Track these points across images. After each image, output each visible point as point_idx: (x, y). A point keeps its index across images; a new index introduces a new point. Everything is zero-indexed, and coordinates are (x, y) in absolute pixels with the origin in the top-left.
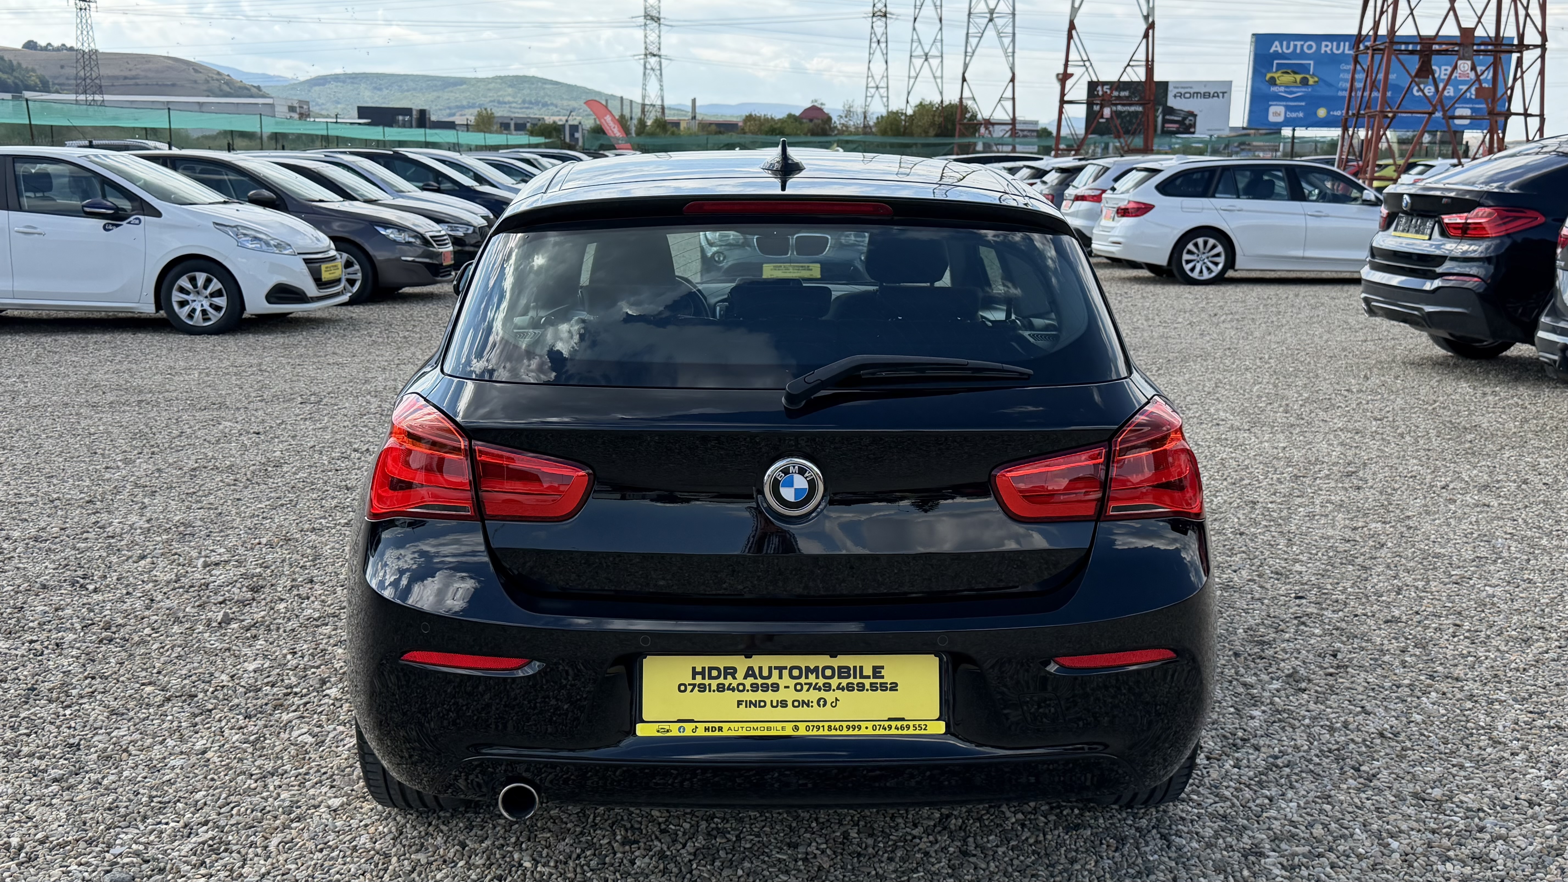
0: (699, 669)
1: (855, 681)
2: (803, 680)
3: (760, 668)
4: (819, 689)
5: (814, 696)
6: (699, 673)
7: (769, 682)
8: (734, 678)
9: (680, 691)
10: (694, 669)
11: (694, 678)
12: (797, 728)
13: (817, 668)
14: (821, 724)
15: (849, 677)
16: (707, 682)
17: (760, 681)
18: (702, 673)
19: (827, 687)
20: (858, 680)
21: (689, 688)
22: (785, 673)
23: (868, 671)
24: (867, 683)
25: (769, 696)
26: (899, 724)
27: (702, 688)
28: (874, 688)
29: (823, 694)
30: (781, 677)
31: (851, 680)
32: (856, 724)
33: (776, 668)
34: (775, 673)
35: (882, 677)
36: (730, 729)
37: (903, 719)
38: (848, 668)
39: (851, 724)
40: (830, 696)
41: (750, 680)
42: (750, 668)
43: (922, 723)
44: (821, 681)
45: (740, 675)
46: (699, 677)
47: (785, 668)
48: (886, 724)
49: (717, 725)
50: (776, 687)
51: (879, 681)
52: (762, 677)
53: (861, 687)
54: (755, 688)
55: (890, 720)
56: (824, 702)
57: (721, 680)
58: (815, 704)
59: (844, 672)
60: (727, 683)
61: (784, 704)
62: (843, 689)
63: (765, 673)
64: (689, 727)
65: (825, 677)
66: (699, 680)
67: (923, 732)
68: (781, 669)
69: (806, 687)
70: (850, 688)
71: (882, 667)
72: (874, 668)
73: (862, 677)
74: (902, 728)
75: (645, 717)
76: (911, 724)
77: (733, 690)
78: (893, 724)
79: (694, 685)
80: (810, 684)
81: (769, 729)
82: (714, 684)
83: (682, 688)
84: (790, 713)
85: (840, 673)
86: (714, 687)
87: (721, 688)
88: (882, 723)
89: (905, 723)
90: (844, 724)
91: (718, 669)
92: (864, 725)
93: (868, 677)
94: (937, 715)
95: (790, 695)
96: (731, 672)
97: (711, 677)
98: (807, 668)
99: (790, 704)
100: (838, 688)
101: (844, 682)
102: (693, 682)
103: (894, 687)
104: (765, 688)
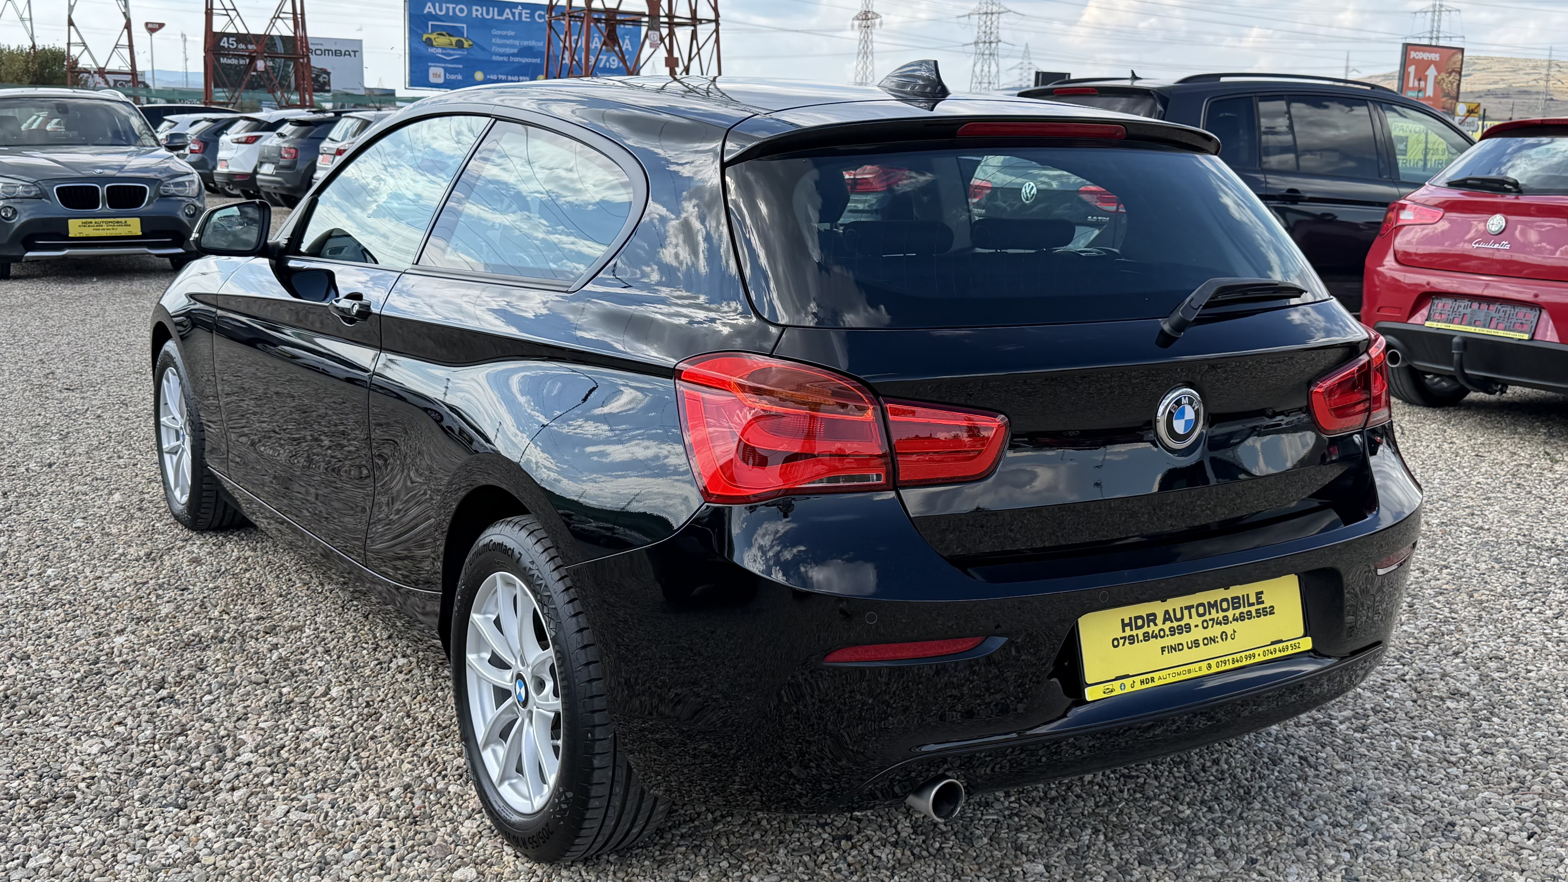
1: (1245, 610)
3: (1174, 610)
6: (1127, 625)
7: (1182, 623)
8: (1156, 625)
9: (1115, 647)
10: (1123, 620)
11: (1124, 631)
13: (1216, 602)
14: (1226, 658)
15: (1239, 607)
16: (1134, 633)
18: (1130, 624)
20: (1247, 609)
21: (1121, 641)
24: (1253, 609)
27: (1132, 640)
28: (1258, 614)
30: (1191, 617)
31: (1242, 609)
35: (1263, 602)
36: (1160, 678)
38: (1238, 598)
40: (1228, 629)
41: (1169, 624)
42: (1167, 612)
44: (1221, 615)
45: (1159, 620)
46: (1128, 629)
47: (1192, 607)
49: (1149, 676)
51: (1261, 606)
52: (1178, 620)
53: (1249, 615)
54: (1173, 631)
55: (1273, 643)
56: (1224, 636)
59: (1236, 602)
60: (1150, 630)
61: (1196, 643)
66: (1128, 632)
71: (1262, 593)
79: (1124, 638)
81: (1189, 671)
82: (1140, 632)
83: (1115, 645)
86: (1141, 637)
87: (1147, 637)
89: (1285, 644)
90: (1243, 654)
91: (1141, 617)
93: (1253, 604)
96: (1151, 618)
97: (1138, 628)
98: (1209, 603)
100: (1235, 620)
101: (1237, 612)
102: (1124, 635)
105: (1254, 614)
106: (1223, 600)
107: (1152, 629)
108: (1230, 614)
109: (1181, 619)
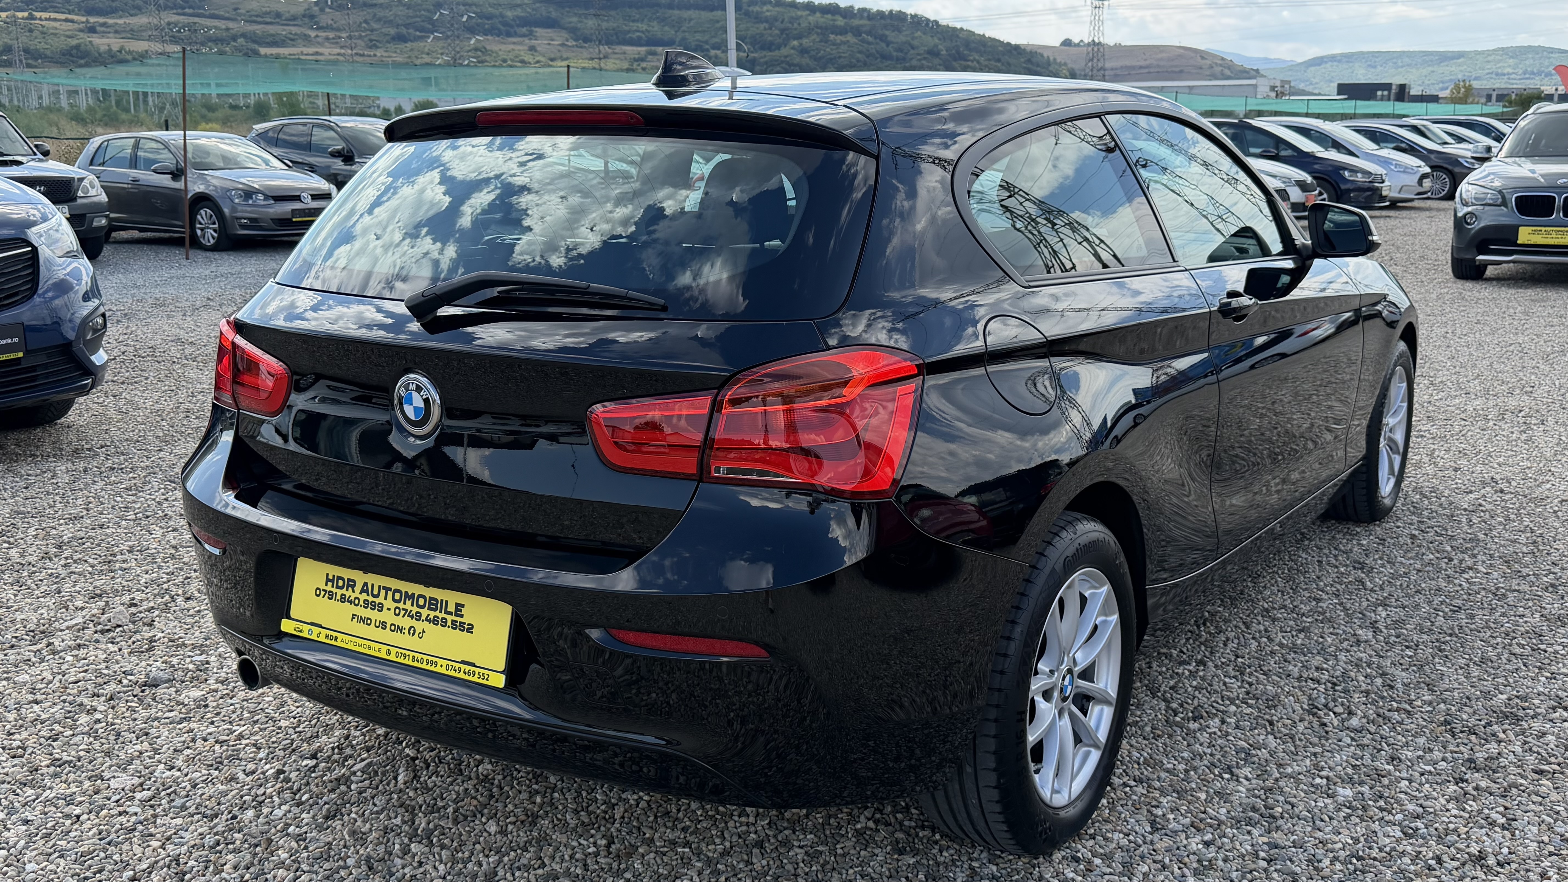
0: (330, 577)
2: (401, 605)
4: (412, 617)
5: (406, 622)
7: (377, 601)
12: (389, 652)
13: (413, 594)
14: (407, 653)
15: (435, 610)
16: (334, 590)
17: (371, 599)
18: (332, 581)
19: (418, 617)
22: (390, 594)
23: (451, 608)
24: (450, 618)
25: (374, 615)
26: (468, 668)
27: (331, 596)
29: (414, 623)
31: (437, 613)
32: (434, 659)
33: (384, 588)
34: (383, 592)
35: (462, 616)
37: (474, 665)
38: (436, 600)
39: (430, 658)
40: (419, 626)
41: (364, 596)
42: (366, 584)
43: (486, 672)
44: (415, 609)
45: (358, 588)
46: (330, 584)
47: (390, 589)
48: (457, 665)
50: (380, 607)
51: (459, 619)
57: (344, 591)
58: (406, 631)
59: (433, 604)
60: (348, 594)
61: (383, 625)
62: (430, 621)
63: (375, 592)
64: (316, 630)
65: (419, 606)
67: (484, 682)
68: (387, 589)
69: (403, 612)
70: (435, 621)
71: (463, 606)
72: (457, 605)
73: (447, 612)
74: (469, 673)
75: (292, 615)
76: (477, 670)
77: (351, 602)
78: (463, 667)
79: (325, 591)
80: (406, 610)
82: (340, 592)
84: (386, 636)
85: (430, 604)
87: (343, 599)
88: (454, 664)
89: (472, 669)
92: (440, 662)
93: (450, 613)
94: (502, 669)
95: (388, 617)
96: (351, 584)
97: (338, 587)
98: (406, 593)
99: (388, 626)
101: (432, 614)
103: (470, 630)
104: (374, 606)
105: (449, 623)
106: (420, 596)
107: (349, 593)
108: (425, 612)
109: (377, 596)
